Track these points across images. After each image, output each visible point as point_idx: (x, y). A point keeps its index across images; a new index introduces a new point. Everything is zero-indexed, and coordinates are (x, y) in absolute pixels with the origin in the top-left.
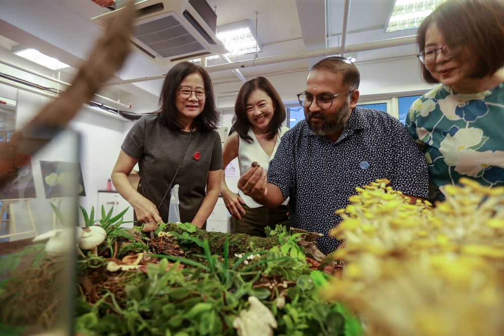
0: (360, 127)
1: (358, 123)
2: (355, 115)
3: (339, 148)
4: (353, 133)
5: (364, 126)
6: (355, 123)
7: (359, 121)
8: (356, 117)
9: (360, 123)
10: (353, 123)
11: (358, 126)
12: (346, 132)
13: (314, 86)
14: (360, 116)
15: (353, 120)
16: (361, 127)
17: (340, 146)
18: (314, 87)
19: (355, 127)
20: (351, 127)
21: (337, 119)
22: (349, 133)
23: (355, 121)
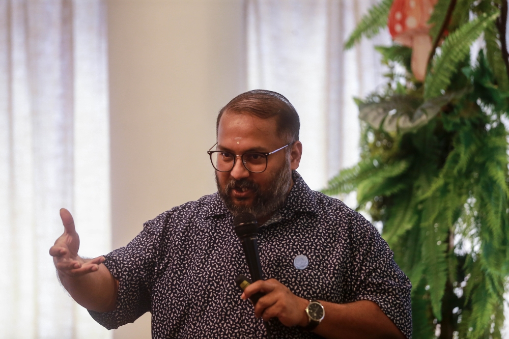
0: (303, 209)
1: (302, 202)
2: (299, 190)
3: (264, 237)
4: (292, 217)
5: (310, 209)
6: (297, 202)
7: (303, 199)
8: (300, 194)
9: (305, 203)
10: (294, 200)
11: (301, 206)
12: (282, 213)
13: (236, 138)
14: (306, 193)
15: (295, 197)
16: (305, 209)
17: (266, 234)
18: (237, 141)
19: (297, 207)
20: (290, 207)
21: (274, 187)
22: (285, 216)
23: (298, 199)
